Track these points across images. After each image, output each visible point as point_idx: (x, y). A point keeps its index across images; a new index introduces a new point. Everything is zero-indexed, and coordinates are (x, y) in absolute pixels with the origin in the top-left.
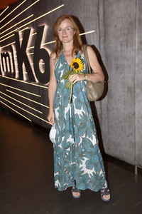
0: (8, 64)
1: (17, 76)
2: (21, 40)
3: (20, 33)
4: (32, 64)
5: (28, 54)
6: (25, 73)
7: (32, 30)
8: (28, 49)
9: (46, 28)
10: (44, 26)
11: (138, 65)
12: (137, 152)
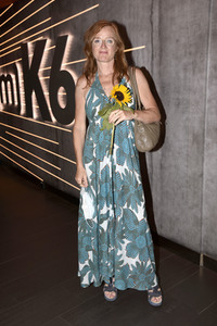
0: (10, 93)
1: (23, 111)
2: (31, 55)
3: (30, 45)
4: (46, 94)
5: (41, 79)
6: (35, 107)
7: (48, 42)
8: (41, 70)
9: (70, 38)
10: (67, 36)
11: (210, 101)
12: (204, 233)
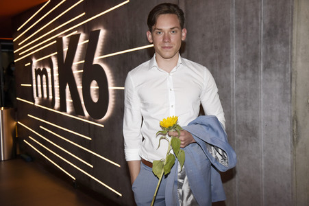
0: (45, 86)
1: (57, 105)
2: (65, 49)
3: (65, 39)
4: (80, 87)
5: (76, 72)
6: (69, 100)
7: (83, 36)
8: (76, 63)
9: (103, 33)
10: (100, 30)
11: (237, 96)
